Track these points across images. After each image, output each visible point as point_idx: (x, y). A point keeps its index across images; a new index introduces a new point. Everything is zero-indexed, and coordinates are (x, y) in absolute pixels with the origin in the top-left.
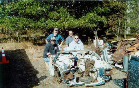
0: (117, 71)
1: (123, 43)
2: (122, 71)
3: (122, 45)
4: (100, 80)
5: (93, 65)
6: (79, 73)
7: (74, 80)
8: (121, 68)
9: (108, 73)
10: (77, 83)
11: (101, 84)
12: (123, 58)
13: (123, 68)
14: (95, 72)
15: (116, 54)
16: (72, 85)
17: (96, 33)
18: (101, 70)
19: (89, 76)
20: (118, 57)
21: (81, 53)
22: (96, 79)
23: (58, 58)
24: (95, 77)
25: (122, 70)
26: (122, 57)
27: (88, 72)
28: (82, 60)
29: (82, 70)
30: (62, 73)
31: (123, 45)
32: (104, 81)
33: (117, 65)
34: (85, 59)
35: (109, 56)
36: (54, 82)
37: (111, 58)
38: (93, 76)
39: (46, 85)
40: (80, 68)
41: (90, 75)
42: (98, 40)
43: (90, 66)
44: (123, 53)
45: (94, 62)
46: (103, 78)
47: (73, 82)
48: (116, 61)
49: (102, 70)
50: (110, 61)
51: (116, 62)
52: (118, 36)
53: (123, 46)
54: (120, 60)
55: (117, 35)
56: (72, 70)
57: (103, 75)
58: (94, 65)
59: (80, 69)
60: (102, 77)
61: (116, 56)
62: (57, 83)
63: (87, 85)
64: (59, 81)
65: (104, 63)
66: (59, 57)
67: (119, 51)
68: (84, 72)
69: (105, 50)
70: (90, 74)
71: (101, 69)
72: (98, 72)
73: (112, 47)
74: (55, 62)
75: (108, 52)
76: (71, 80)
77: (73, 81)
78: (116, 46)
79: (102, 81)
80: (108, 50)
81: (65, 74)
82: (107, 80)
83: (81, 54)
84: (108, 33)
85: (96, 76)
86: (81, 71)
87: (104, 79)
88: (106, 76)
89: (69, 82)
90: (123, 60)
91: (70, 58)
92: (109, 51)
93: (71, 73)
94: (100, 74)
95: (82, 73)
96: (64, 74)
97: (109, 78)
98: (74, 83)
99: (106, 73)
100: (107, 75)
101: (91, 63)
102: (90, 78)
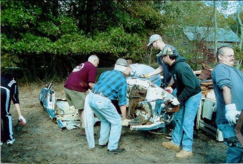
4: (157, 121)
11: (158, 127)
18: (159, 103)
19: (136, 116)
22: (149, 121)
24: (146, 117)
27: (134, 109)
32: (163, 122)
34: (130, 86)
38: (144, 115)
41: (137, 114)
43: (138, 98)
45: (146, 92)
49: (161, 103)
57: (162, 112)
58: (145, 96)
60: (161, 116)
63: (134, 127)
65: (163, 94)
70: (138, 113)
71: (160, 101)
79: (160, 123)
82: (168, 121)
85: (148, 115)
87: (163, 119)
88: (168, 113)
94: (156, 110)
97: (172, 118)
99: (167, 109)
100: (169, 111)
101: (140, 92)
102: (138, 119)
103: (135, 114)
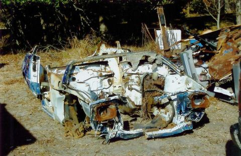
0: (221, 104)
1: (231, 34)
2: (231, 104)
3: (229, 39)
4: (181, 122)
5: (161, 87)
6: (128, 111)
7: (119, 124)
8: (230, 95)
9: (198, 103)
10: (126, 132)
11: (183, 130)
12: (232, 70)
13: (233, 94)
14: (167, 104)
15: (215, 61)
16: (114, 136)
17: (160, 11)
18: (181, 97)
19: (153, 116)
20: (220, 70)
21: (129, 61)
22: (171, 121)
23: (72, 74)
24: (167, 117)
25: (232, 101)
26: (230, 68)
27: (149, 107)
28: (133, 77)
29: (133, 103)
30: (88, 107)
31: (231, 38)
32: (190, 123)
33: (218, 90)
34: (141, 76)
35: (199, 71)
36: (68, 134)
37: (203, 74)
38: (164, 115)
39: (48, 141)
40: (128, 98)
41: (155, 114)
42: (169, 31)
43: (155, 91)
44: (232, 59)
45: (164, 82)
46: (188, 116)
47: (116, 130)
48: (216, 78)
49: (184, 97)
50: (201, 81)
51: (217, 81)
52: (218, 21)
53: (232, 41)
54: (227, 77)
55: (216, 17)
56: (113, 100)
57: (187, 110)
58: (163, 88)
59: (130, 101)
60: (186, 115)
61: (216, 68)
62: (76, 136)
63: (150, 133)
64: (80, 130)
65: (187, 83)
66: (75, 72)
67: (221, 54)
68: (139, 108)
69: (188, 54)
70: (156, 111)
71: (182, 95)
72: (175, 103)
73: (204, 46)
74: (69, 84)
75: (196, 61)
76: (111, 124)
77: (116, 126)
78: (215, 44)
79: (185, 124)
80: (195, 54)
81: (98, 109)
82: (196, 120)
83: (130, 63)
84: (191, 12)
85: (170, 113)
86: (133, 107)
87: (189, 118)
88: (195, 110)
89: (108, 129)
90: (232, 75)
91: (104, 74)
92: (196, 57)
93: (113, 107)
94: (179, 107)
95: (135, 110)
96: (95, 109)
97: (202, 116)
98: (119, 132)
99: (194, 105)
100: (196, 107)
101: (155, 83)
102: (157, 121)
103: (152, 113)
